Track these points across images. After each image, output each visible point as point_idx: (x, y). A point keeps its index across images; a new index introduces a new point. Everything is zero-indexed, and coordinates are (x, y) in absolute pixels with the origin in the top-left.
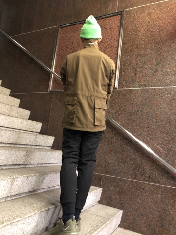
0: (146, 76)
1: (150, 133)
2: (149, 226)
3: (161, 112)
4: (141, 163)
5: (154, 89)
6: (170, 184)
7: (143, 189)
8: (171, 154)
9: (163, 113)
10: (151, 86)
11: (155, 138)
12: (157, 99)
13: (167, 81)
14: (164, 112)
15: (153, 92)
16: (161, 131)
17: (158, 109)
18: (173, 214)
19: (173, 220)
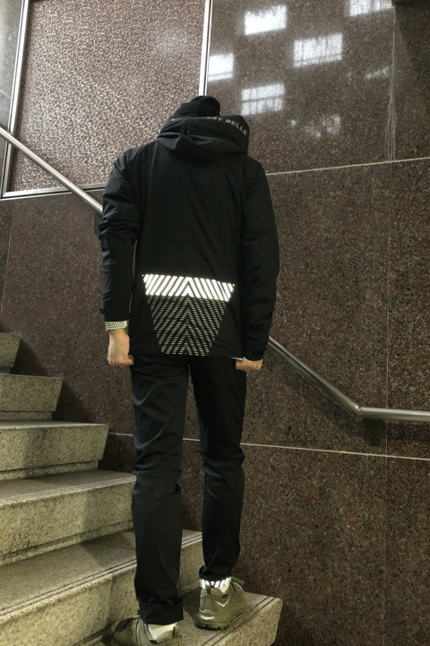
0: (277, 139)
1: (290, 302)
2: (290, 571)
3: (317, 242)
4: (267, 393)
5: (300, 175)
6: (344, 445)
7: (273, 468)
8: (345, 358)
9: (324, 245)
10: (293, 169)
11: (303, 317)
12: (307, 205)
13: (333, 152)
14: (326, 240)
15: (297, 186)
16: (319, 295)
17: (309, 234)
18: (350, 530)
19: (351, 545)
